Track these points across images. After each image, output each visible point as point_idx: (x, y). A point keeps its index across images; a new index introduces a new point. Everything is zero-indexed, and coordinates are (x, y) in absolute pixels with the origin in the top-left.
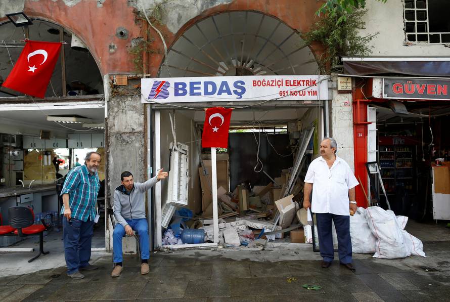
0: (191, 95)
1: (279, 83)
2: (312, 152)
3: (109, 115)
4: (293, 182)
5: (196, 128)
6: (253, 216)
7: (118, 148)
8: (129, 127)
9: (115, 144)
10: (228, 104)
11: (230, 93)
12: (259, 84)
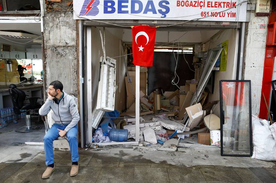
0: (119, 12)
1: (202, 4)
2: (218, 69)
3: (45, 30)
4: (201, 92)
5: (123, 47)
6: (165, 115)
7: (54, 60)
8: (63, 41)
9: (51, 56)
10: (153, 23)
11: (155, 12)
12: (183, 4)
